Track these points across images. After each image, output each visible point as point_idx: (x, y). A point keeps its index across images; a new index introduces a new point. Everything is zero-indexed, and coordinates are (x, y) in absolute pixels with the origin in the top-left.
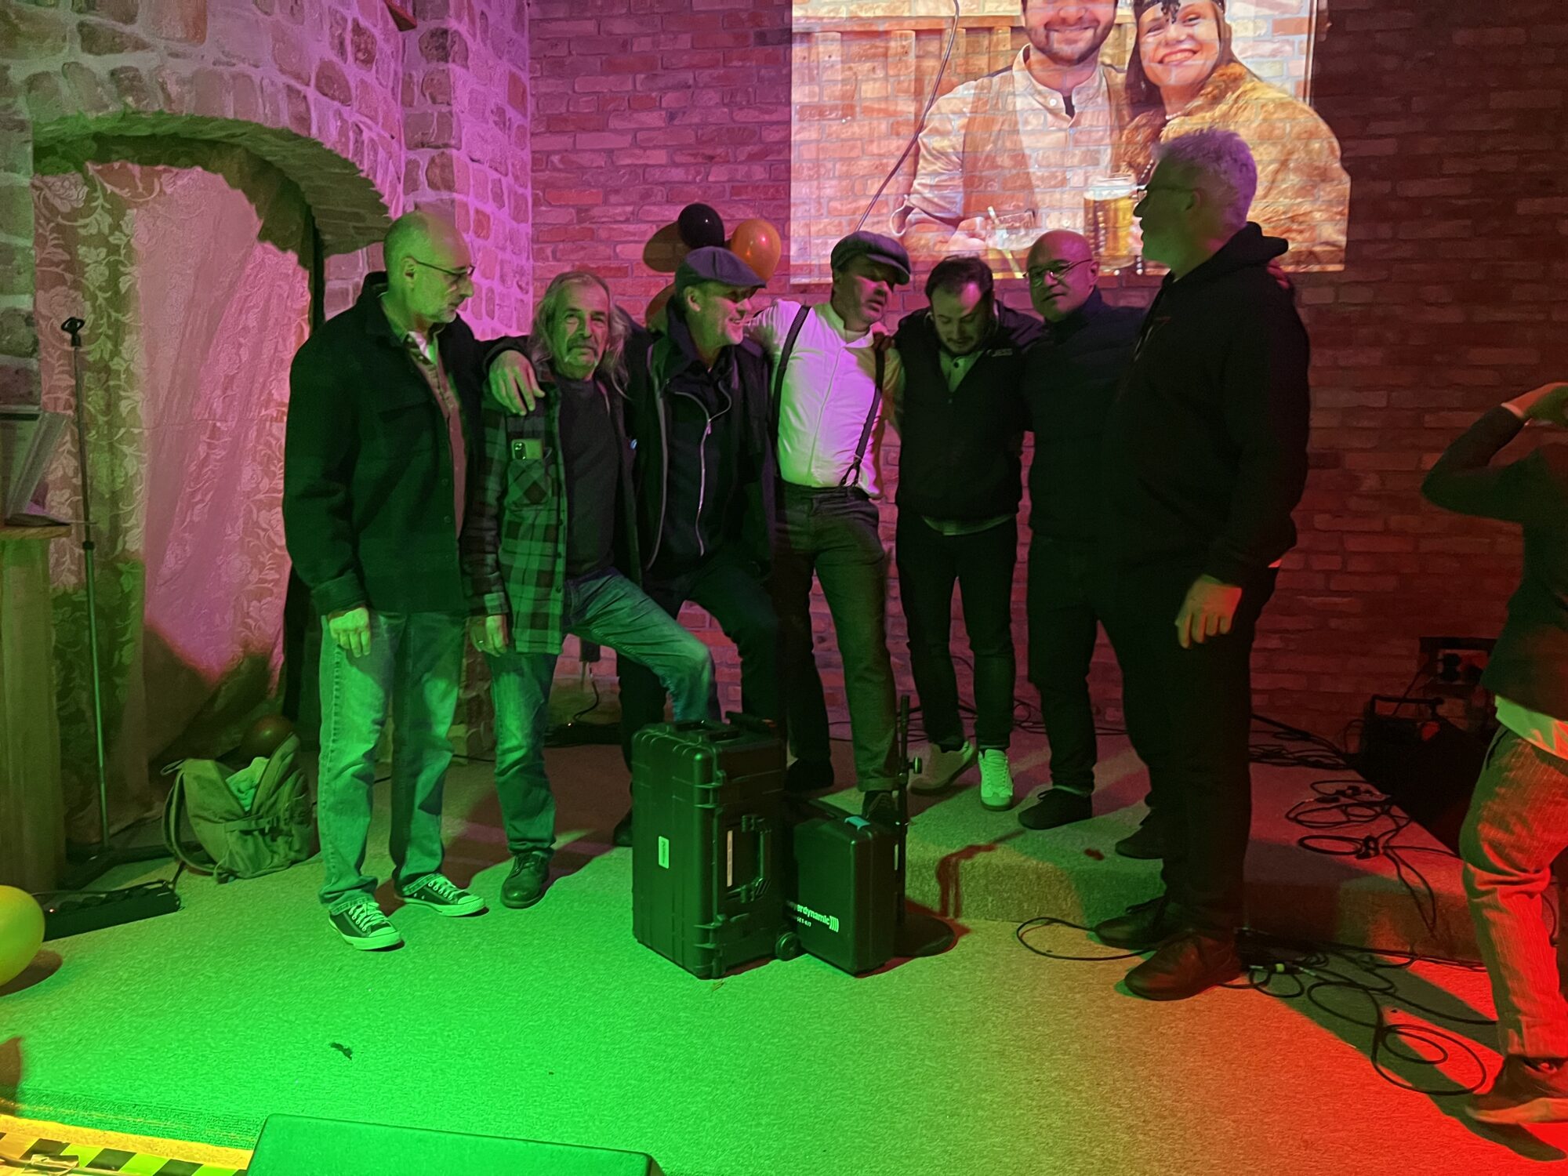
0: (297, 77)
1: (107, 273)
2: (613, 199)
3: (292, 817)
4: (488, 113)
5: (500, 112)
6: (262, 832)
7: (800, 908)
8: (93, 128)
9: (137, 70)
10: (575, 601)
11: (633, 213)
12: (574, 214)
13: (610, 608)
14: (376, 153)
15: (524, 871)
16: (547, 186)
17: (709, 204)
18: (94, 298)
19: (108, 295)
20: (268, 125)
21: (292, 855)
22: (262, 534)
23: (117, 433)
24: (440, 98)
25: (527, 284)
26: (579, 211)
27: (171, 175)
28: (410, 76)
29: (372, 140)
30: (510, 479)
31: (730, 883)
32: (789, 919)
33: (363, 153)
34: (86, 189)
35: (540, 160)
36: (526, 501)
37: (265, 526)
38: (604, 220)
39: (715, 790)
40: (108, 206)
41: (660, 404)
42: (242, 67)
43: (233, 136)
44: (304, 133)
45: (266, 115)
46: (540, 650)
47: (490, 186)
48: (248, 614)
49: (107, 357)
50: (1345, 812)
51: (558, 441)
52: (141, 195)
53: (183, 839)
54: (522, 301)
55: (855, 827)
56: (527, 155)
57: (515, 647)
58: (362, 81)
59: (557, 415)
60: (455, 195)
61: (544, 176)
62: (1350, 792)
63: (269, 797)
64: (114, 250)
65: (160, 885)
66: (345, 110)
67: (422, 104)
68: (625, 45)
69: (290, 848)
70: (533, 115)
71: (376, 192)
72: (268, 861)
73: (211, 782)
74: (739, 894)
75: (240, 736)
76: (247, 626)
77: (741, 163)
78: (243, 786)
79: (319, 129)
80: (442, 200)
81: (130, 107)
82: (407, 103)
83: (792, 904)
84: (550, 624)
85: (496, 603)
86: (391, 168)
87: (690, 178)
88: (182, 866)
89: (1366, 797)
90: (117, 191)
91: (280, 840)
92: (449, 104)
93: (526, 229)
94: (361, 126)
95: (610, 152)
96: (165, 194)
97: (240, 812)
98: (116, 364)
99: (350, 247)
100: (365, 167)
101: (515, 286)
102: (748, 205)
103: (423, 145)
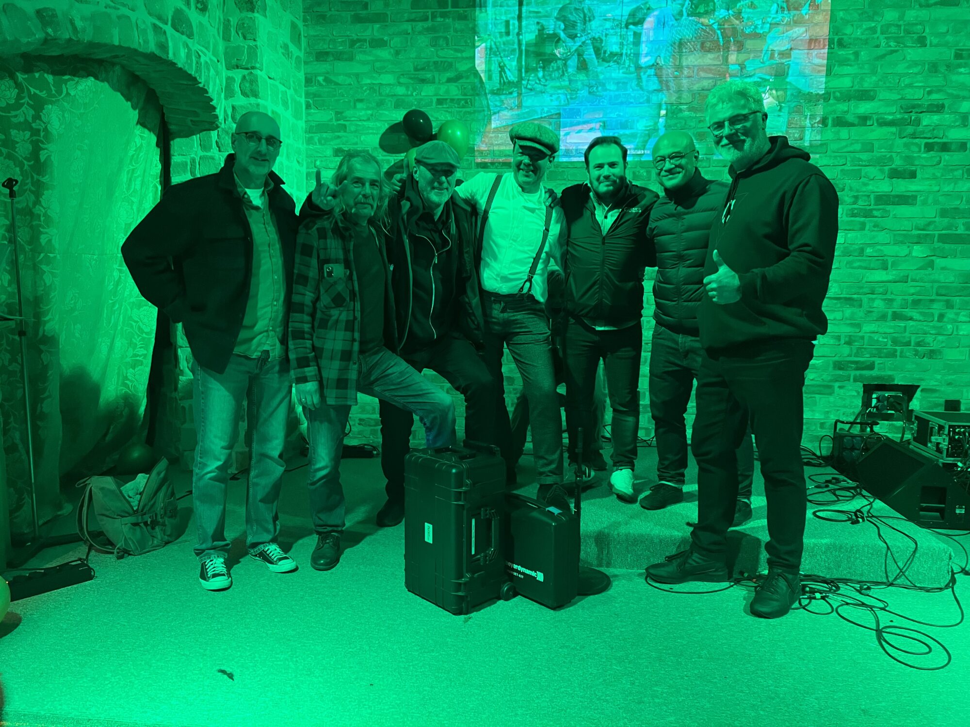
0: (160, 18)
1: (31, 148)
2: (359, 105)
3: (165, 513)
4: (278, 47)
5: (286, 47)
6: (146, 523)
7: (515, 566)
8: (24, 49)
9: (54, 10)
10: (364, 369)
11: (372, 115)
12: (333, 115)
13: (387, 373)
14: (209, 70)
15: (326, 545)
16: (315, 95)
17: (422, 110)
18: (21, 165)
19: (32, 163)
20: (141, 50)
21: (166, 538)
22: (134, 324)
23: (38, 257)
24: (249, 36)
25: (303, 160)
26: (337, 113)
27: (74, 82)
28: (229, 21)
29: (206, 62)
30: (322, 291)
31: (473, 553)
32: (508, 574)
33: (201, 71)
34: (16, 91)
35: (308, 81)
36: (333, 305)
37: (136, 319)
38: (353, 119)
39: (465, 492)
40: (31, 103)
41: (406, 241)
42: (124, 11)
43: (116, 57)
44: (164, 57)
45: (139, 43)
46: (343, 403)
47: (280, 96)
48: (126, 378)
49: (31, 205)
50: (835, 494)
51: (353, 266)
52: (54, 96)
53: (91, 529)
54: (299, 171)
55: (554, 514)
56: (301, 76)
57: (326, 401)
58: (200, 23)
59: (352, 248)
60: (259, 100)
61: (313, 89)
62: (834, 481)
63: (149, 501)
64: (36, 132)
65: (79, 562)
66: (190, 42)
67: (237, 40)
68: (366, 6)
69: (164, 532)
70: (305, 50)
71: (209, 97)
72: (150, 543)
73: (113, 492)
74: (479, 560)
75: (118, 456)
76: (125, 385)
77: (443, 83)
78: (131, 495)
79: (174, 54)
80: (250, 104)
81: (51, 36)
82: (226, 38)
83: (509, 564)
84: (349, 386)
85: (313, 373)
86: (218, 81)
87: (409, 93)
88: (91, 548)
89: (843, 484)
90: (37, 92)
91: (157, 529)
92: (255, 40)
93: (301, 124)
94: (200, 53)
95: (357, 76)
96: (70, 94)
97: (131, 512)
98: (37, 210)
99: (188, 134)
100: (202, 80)
101: (295, 161)
102: (447, 111)
103: (237, 67)
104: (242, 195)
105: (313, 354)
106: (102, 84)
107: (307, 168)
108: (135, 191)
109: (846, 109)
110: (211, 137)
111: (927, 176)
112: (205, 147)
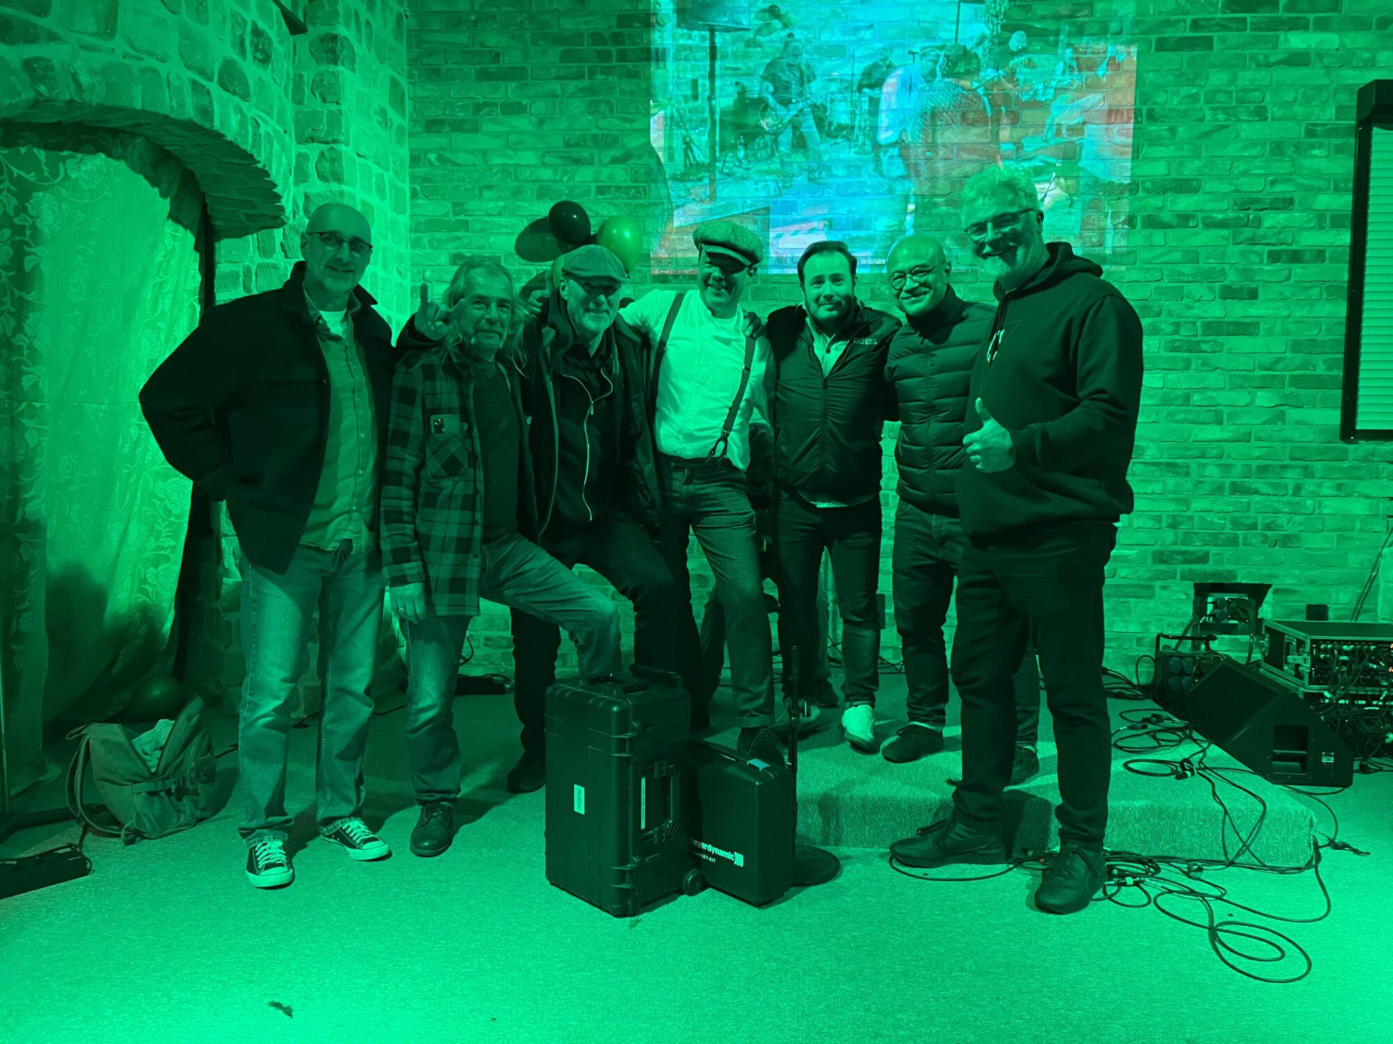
0: (201, 72)
1: (12, 253)
2: (487, 194)
3: (198, 776)
4: (372, 112)
5: (383, 112)
6: (168, 792)
7: (704, 846)
9: (50, 60)
10: (489, 565)
11: (505, 208)
12: (450, 208)
13: (521, 570)
14: (271, 144)
15: (432, 820)
16: (425, 179)
17: (576, 201)
19: (13, 273)
20: (173, 116)
21: (198, 813)
22: (158, 503)
23: (18, 407)
24: (329, 98)
25: (406, 270)
26: (455, 205)
27: (77, 160)
28: (301, 76)
29: (268, 133)
30: (428, 454)
31: (643, 826)
32: (694, 857)
33: (260, 146)
35: (415, 160)
36: (444, 473)
37: (161, 496)
38: (478, 213)
39: (631, 740)
40: (13, 188)
41: (550, 385)
42: (151, 62)
43: (139, 125)
44: (207, 125)
45: (172, 107)
46: (458, 613)
47: (374, 180)
48: (144, 581)
49: (9, 333)
50: (1155, 738)
51: (473, 418)
52: (47, 179)
53: (85, 803)
54: (401, 285)
55: (758, 769)
56: (405, 152)
57: (434, 611)
58: (260, 79)
59: (471, 392)
60: (344, 187)
61: (423, 171)
62: (1154, 719)
63: (174, 760)
64: (20, 230)
65: (69, 850)
66: (245, 105)
67: (313, 103)
68: (496, 57)
69: (196, 807)
70: (410, 116)
71: (271, 182)
72: (174, 821)
73: (118, 746)
74: (651, 836)
75: (129, 695)
76: (143, 591)
77: (605, 165)
78: (147, 749)
79: (222, 123)
80: (331, 191)
81: (43, 96)
82: (298, 100)
83: (696, 842)
84: (467, 589)
85: (415, 571)
86: (284, 160)
87: (558, 177)
88: (86, 829)
89: (1167, 724)
90: (22, 173)
91: (186, 800)
92: (338, 103)
93: (404, 220)
94: (259, 121)
95: (484, 153)
96: (70, 177)
97: (146, 773)
98: (19, 340)
99: (241, 232)
100: (262, 158)
101: (395, 271)
102: (611, 203)
103: (313, 140)
104: (315, 320)
105: (416, 543)
106: (117, 163)
107: (413, 281)
108: (163, 313)
109: (1160, 204)
110: (273, 238)
111: (1273, 296)
112: (265, 251)
